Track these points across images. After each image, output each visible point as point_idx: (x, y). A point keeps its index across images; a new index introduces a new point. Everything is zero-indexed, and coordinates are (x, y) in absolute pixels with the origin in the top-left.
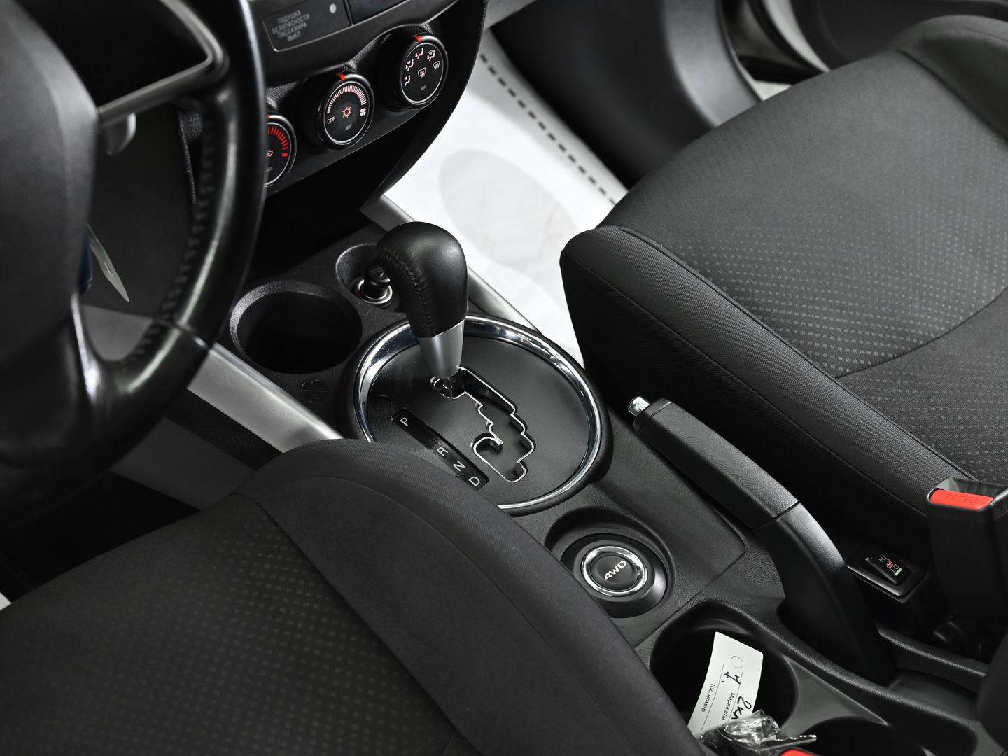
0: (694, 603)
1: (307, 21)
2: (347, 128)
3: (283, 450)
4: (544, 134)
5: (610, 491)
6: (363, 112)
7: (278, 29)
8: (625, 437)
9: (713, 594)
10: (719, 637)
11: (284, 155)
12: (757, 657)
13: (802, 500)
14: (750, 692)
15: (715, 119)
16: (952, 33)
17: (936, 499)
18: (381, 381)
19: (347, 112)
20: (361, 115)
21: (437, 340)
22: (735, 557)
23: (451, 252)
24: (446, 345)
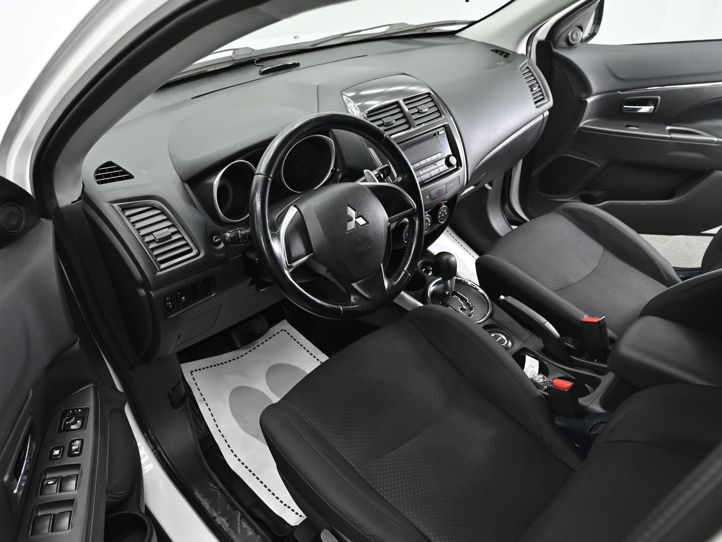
0: (520, 348)
3: (410, 310)
4: (454, 239)
5: (494, 320)
6: (429, 224)
8: (497, 308)
9: (525, 346)
10: (526, 356)
12: (538, 362)
13: (548, 320)
14: (537, 370)
15: (502, 235)
16: (571, 207)
17: (583, 320)
18: (434, 293)
21: (449, 281)
22: (528, 337)
23: (453, 259)
24: (451, 283)
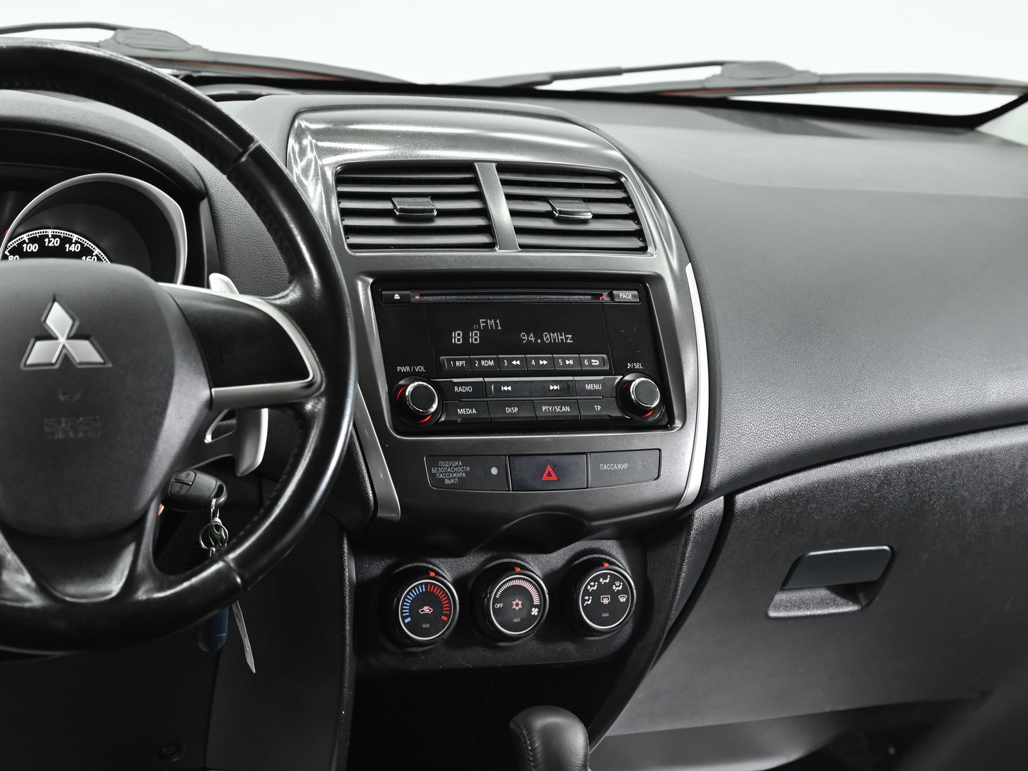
1: (466, 473)
2: (515, 620)
6: (535, 612)
7: (438, 470)
11: (444, 618)
19: (517, 605)
20: (533, 613)
